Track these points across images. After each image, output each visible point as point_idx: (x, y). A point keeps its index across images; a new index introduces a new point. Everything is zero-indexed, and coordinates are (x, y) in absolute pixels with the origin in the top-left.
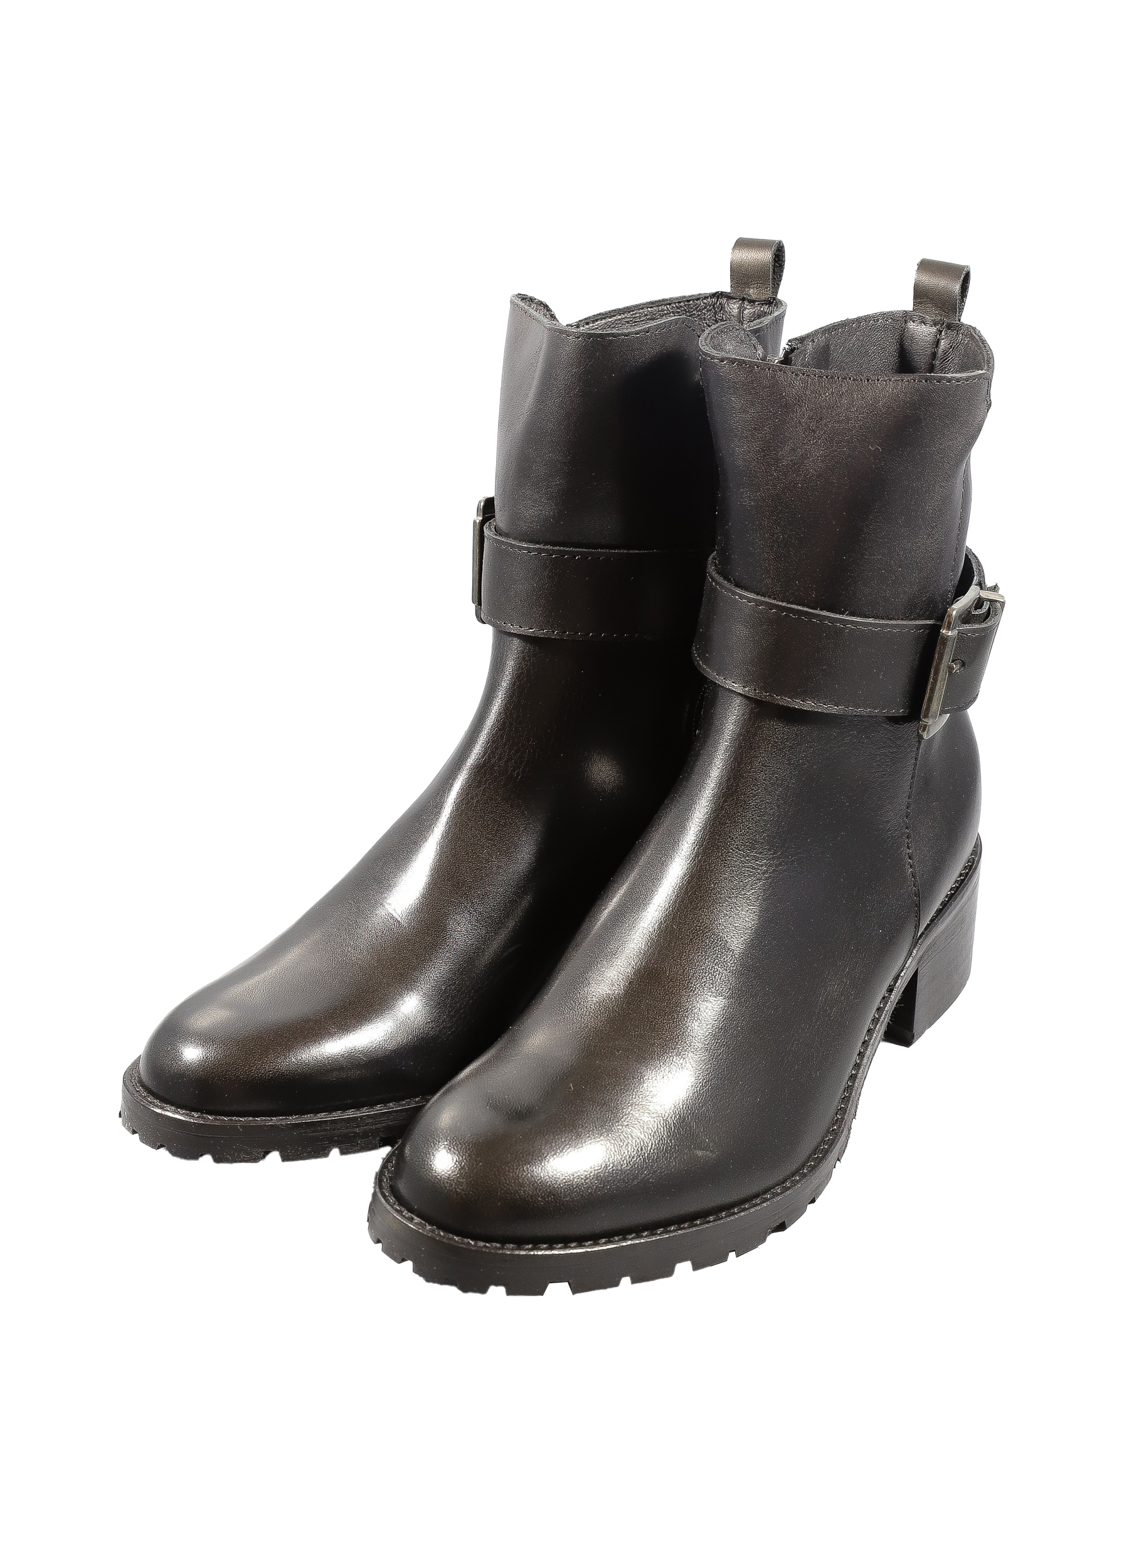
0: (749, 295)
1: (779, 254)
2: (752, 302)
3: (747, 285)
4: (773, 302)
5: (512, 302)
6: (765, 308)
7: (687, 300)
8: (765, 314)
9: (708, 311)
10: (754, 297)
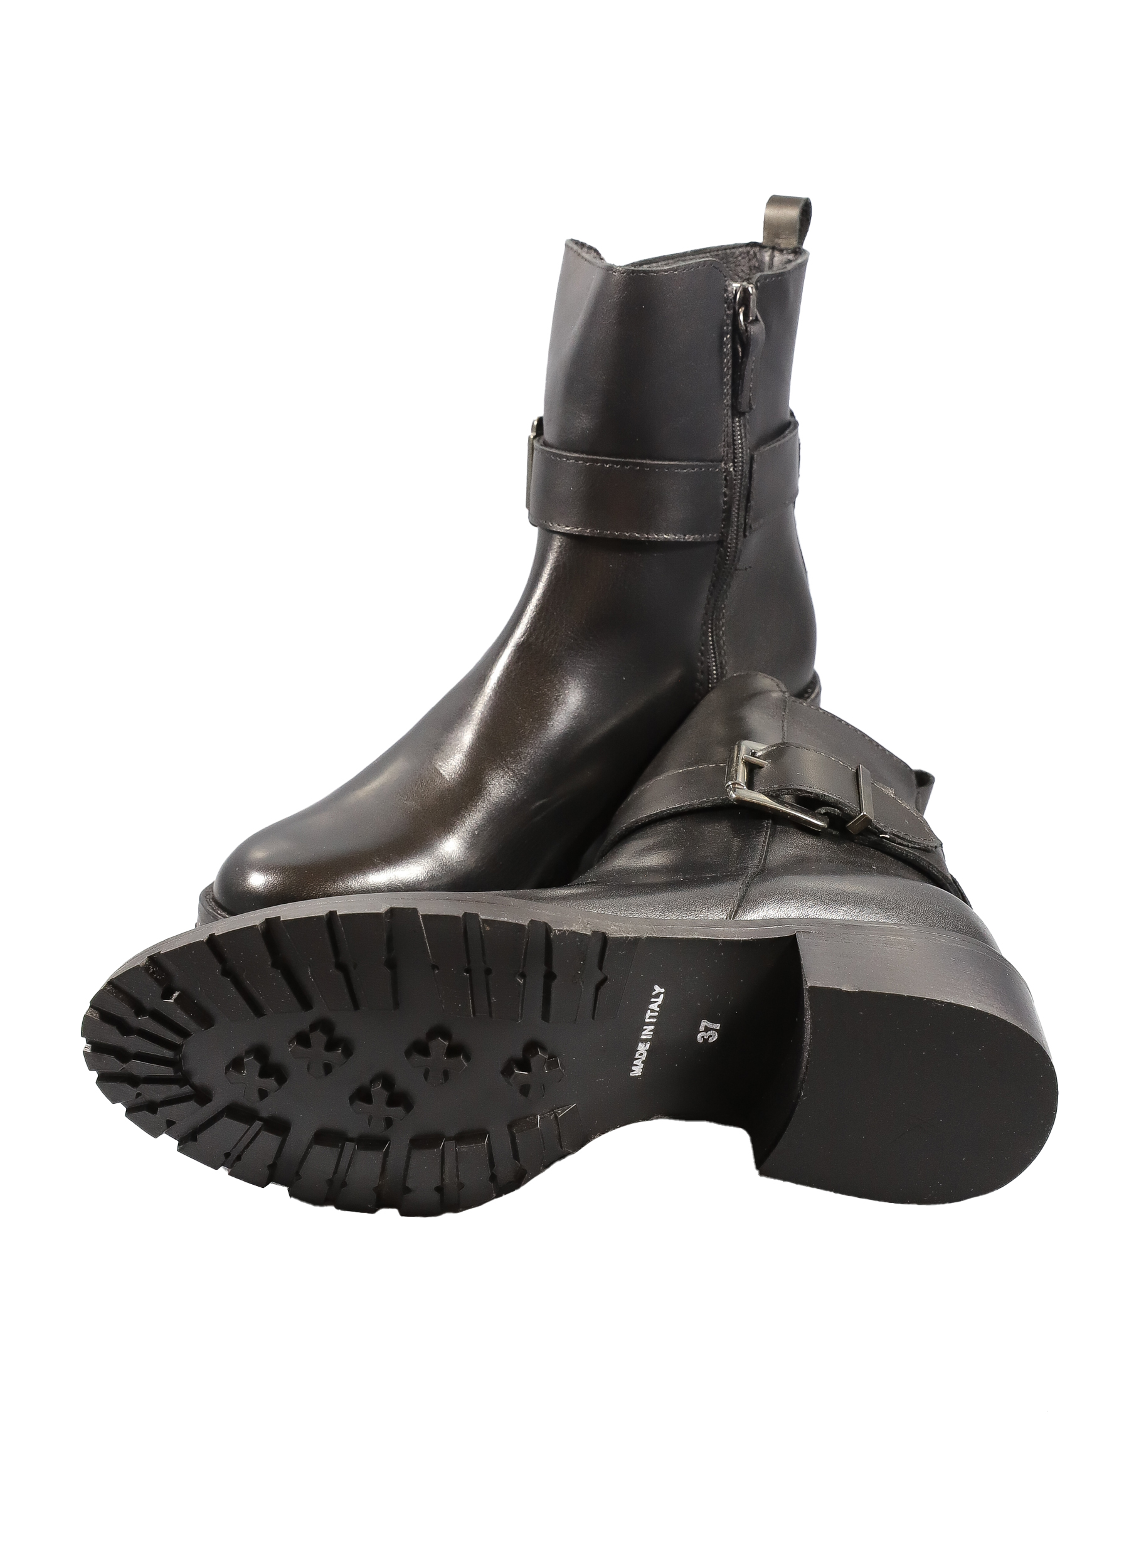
0: (779, 245)
1: (806, 209)
2: (781, 251)
3: (777, 236)
4: (798, 251)
5: (567, 246)
6: (791, 257)
7: (725, 248)
8: (790, 261)
9: (743, 258)
10: (783, 246)
